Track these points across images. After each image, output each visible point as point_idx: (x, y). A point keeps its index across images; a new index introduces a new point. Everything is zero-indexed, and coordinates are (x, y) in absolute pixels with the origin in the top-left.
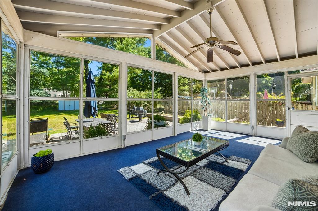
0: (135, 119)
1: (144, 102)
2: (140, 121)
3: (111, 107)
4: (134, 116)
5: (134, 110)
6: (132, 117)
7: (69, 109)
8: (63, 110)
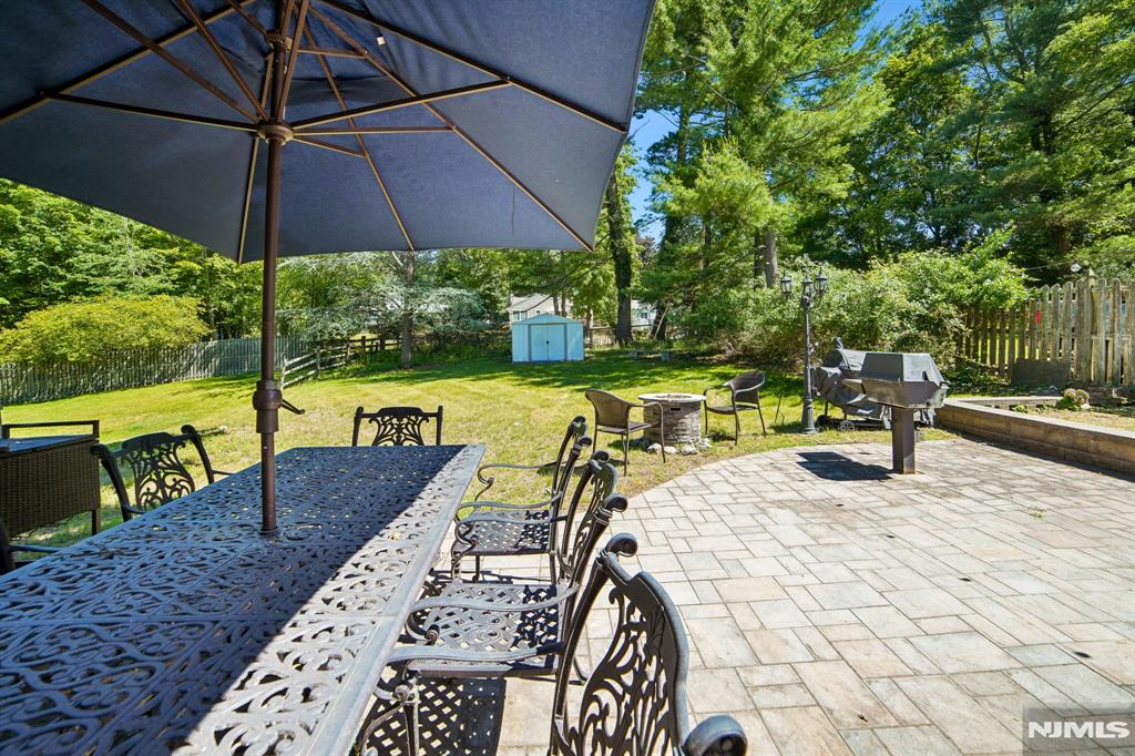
0: (846, 435)
1: (897, 323)
2: (898, 469)
3: (711, 352)
4: (836, 413)
5: (836, 370)
6: (824, 423)
7: (545, 359)
8: (527, 360)
